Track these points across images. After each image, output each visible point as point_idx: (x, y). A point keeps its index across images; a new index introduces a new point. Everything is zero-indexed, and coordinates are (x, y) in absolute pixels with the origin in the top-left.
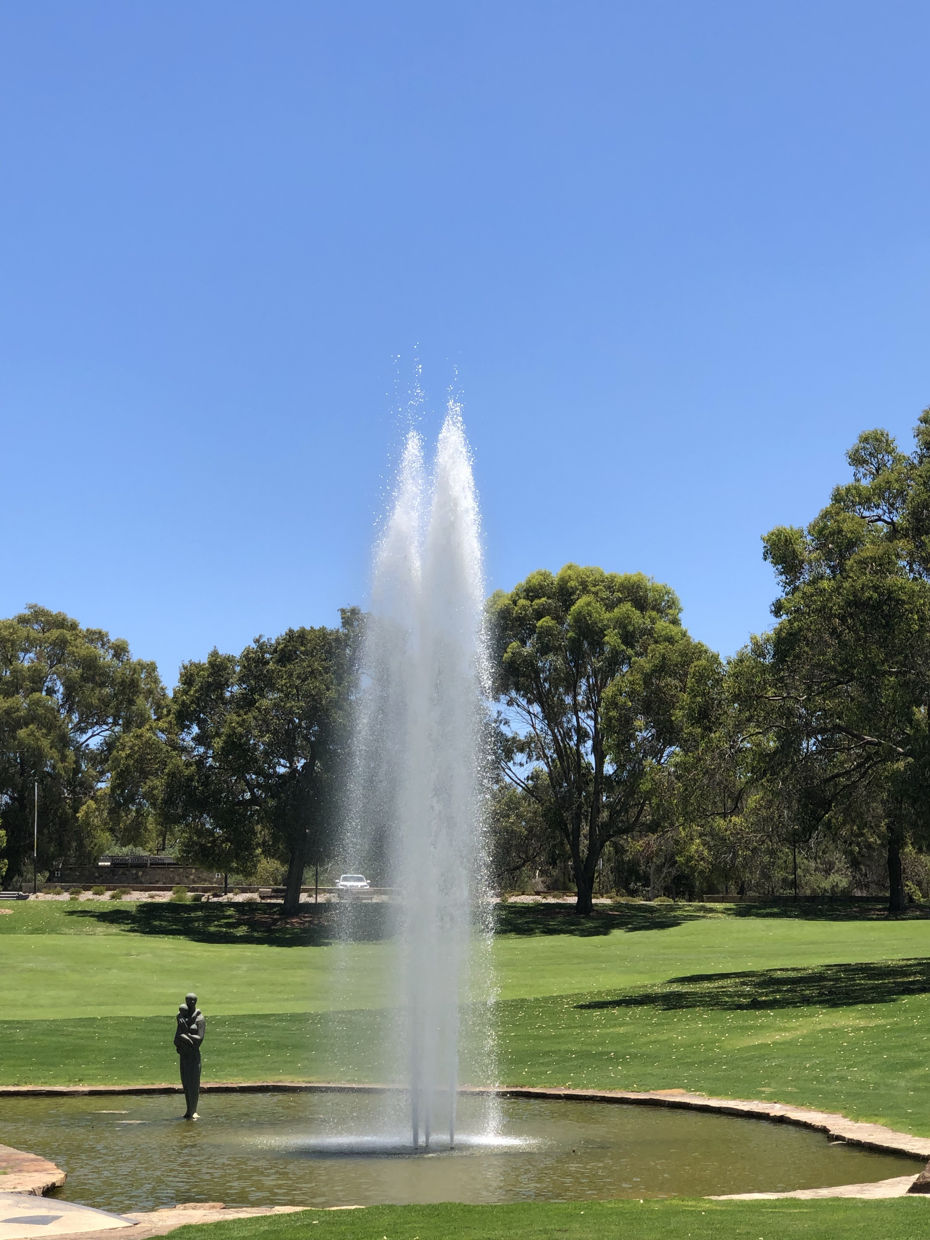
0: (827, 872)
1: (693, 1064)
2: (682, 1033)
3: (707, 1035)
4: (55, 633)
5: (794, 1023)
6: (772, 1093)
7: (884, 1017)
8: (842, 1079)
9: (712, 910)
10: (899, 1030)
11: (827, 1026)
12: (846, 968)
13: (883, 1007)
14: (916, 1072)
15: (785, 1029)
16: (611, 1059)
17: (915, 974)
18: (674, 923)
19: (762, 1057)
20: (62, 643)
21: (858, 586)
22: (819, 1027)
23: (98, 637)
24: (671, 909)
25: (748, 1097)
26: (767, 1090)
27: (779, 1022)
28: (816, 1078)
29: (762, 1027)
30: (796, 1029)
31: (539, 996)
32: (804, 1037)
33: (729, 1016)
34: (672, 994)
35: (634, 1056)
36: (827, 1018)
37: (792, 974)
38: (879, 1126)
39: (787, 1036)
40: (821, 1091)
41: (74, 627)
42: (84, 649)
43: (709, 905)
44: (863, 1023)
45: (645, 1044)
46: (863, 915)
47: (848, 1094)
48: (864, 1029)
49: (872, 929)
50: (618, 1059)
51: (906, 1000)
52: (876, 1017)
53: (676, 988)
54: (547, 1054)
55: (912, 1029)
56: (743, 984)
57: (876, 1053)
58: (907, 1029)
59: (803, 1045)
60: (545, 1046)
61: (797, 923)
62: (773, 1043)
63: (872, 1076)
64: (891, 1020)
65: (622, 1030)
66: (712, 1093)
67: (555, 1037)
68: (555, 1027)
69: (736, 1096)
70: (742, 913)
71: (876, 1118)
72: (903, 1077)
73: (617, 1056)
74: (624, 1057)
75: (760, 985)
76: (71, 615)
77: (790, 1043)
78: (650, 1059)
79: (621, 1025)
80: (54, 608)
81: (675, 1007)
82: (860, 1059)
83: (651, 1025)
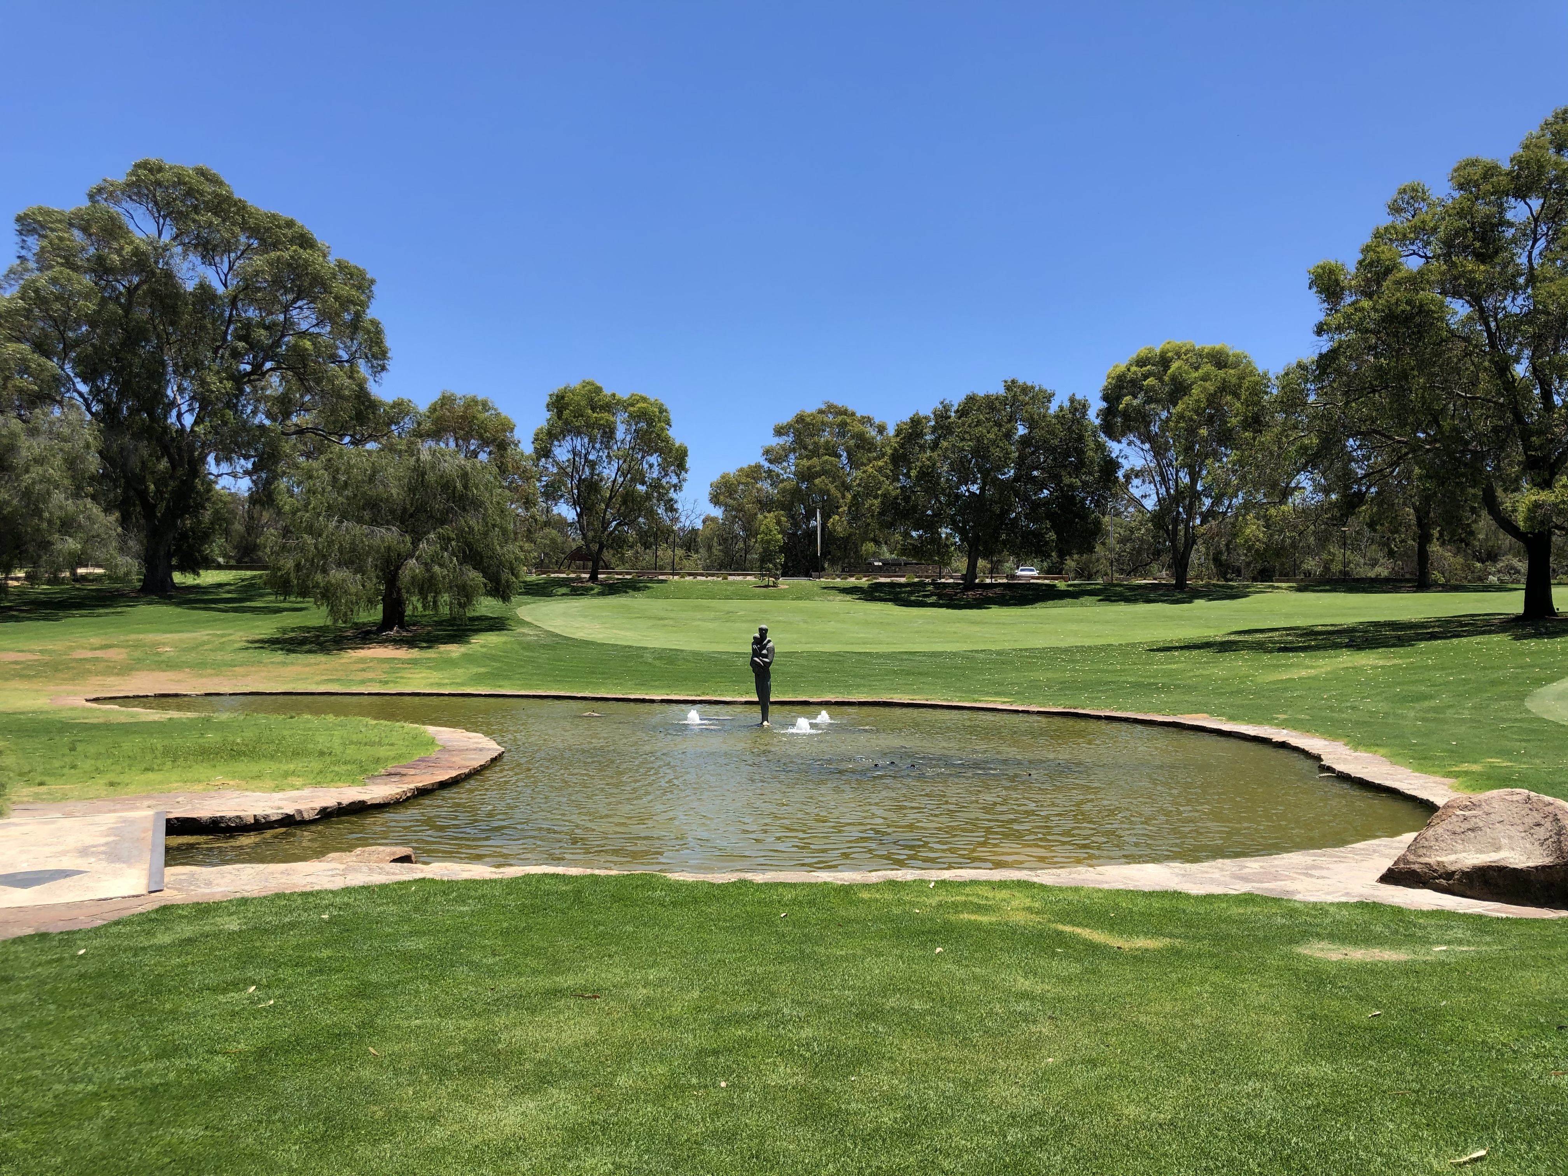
0: (1373, 566)
1: (1224, 694)
2: (1223, 670)
3: (1244, 671)
4: (840, 419)
5: (1321, 662)
6: (1286, 720)
7: (1400, 658)
8: (1353, 708)
9: (1278, 588)
10: (1413, 669)
11: (1350, 665)
12: (1376, 624)
13: (1401, 650)
14: (1426, 704)
15: (1312, 667)
16: (1158, 688)
17: (1433, 627)
18: (1245, 595)
19: (1286, 689)
20: (844, 424)
21: (1393, 300)
22: (1342, 666)
23: (867, 420)
24: (1248, 587)
25: (1259, 723)
26: (1282, 717)
27: (1307, 662)
28: (1331, 708)
29: (1292, 665)
30: (1322, 667)
31: (1123, 643)
32: (1326, 673)
33: (1266, 657)
34: (1227, 642)
35: (1177, 687)
36: (1350, 658)
37: (1330, 628)
38: (1378, 757)
39: (1312, 672)
40: (1332, 720)
41: (853, 414)
42: (858, 427)
43: (1276, 584)
44: (1381, 663)
45: (1190, 677)
46: (1396, 590)
47: (1357, 723)
48: (1382, 667)
49: (1401, 599)
50: (1165, 688)
51: (1422, 645)
52: (1394, 658)
53: (1233, 638)
54: (1107, 683)
55: (1427, 668)
56: (1288, 635)
57: (1389, 687)
58: (1420, 667)
59: (1325, 679)
60: (1110, 677)
61: (1342, 595)
62: (1299, 678)
63: (1383, 707)
64: (1408, 661)
65: (1174, 666)
66: (1232, 718)
67: (1121, 671)
68: (1123, 664)
69: (1251, 721)
70: (1300, 590)
71: (1376, 748)
72: (1413, 708)
73: (1163, 686)
74: (1169, 688)
75: (1301, 635)
76: (851, 408)
77: (1315, 678)
78: (1189, 689)
79: (1174, 663)
80: (839, 403)
81: (1226, 651)
82: (1373, 692)
83: (1200, 663)
